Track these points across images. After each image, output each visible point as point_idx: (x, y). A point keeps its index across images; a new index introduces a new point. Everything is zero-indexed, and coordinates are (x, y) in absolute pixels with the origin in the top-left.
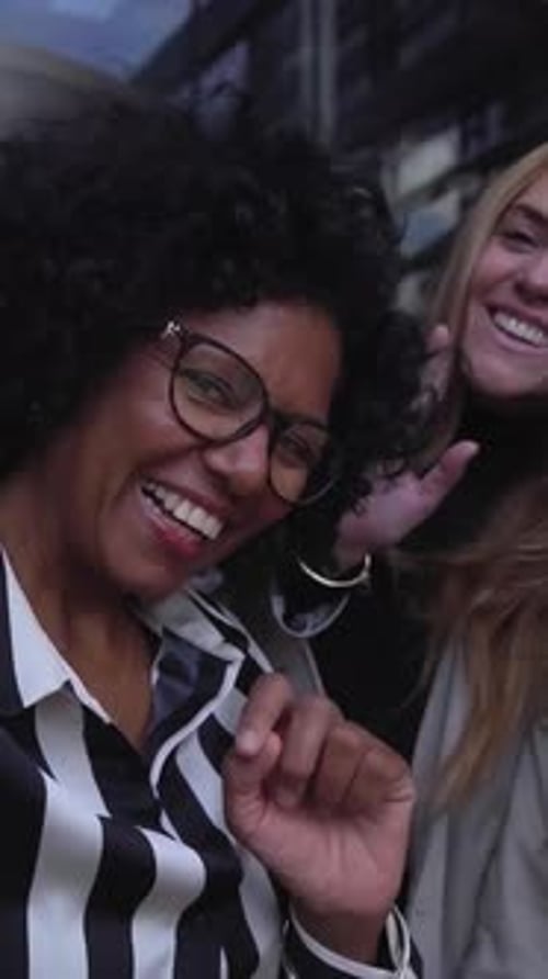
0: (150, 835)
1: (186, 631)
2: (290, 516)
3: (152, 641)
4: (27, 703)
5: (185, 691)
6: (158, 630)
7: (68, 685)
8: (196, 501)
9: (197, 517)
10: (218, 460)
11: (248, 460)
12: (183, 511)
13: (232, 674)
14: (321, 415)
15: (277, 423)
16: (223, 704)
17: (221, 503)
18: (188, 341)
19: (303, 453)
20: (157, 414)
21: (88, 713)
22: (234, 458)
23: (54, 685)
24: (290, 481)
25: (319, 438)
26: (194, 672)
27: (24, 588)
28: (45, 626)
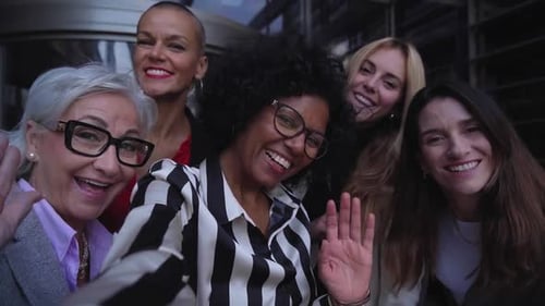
0: (268, 261)
1: (281, 199)
2: (312, 163)
3: (270, 202)
4: (230, 220)
5: (280, 217)
6: (272, 198)
7: (243, 215)
8: (282, 156)
9: (282, 161)
10: (289, 143)
11: (299, 143)
12: (277, 159)
13: (295, 212)
14: (323, 131)
15: (308, 132)
16: (292, 222)
17: (290, 157)
18: (280, 106)
19: (316, 143)
20: (270, 128)
21: (249, 223)
22: (294, 142)
23: (239, 215)
24: (312, 152)
25: (320, 138)
26: (283, 212)
27: (229, 184)
28: (235, 195)
